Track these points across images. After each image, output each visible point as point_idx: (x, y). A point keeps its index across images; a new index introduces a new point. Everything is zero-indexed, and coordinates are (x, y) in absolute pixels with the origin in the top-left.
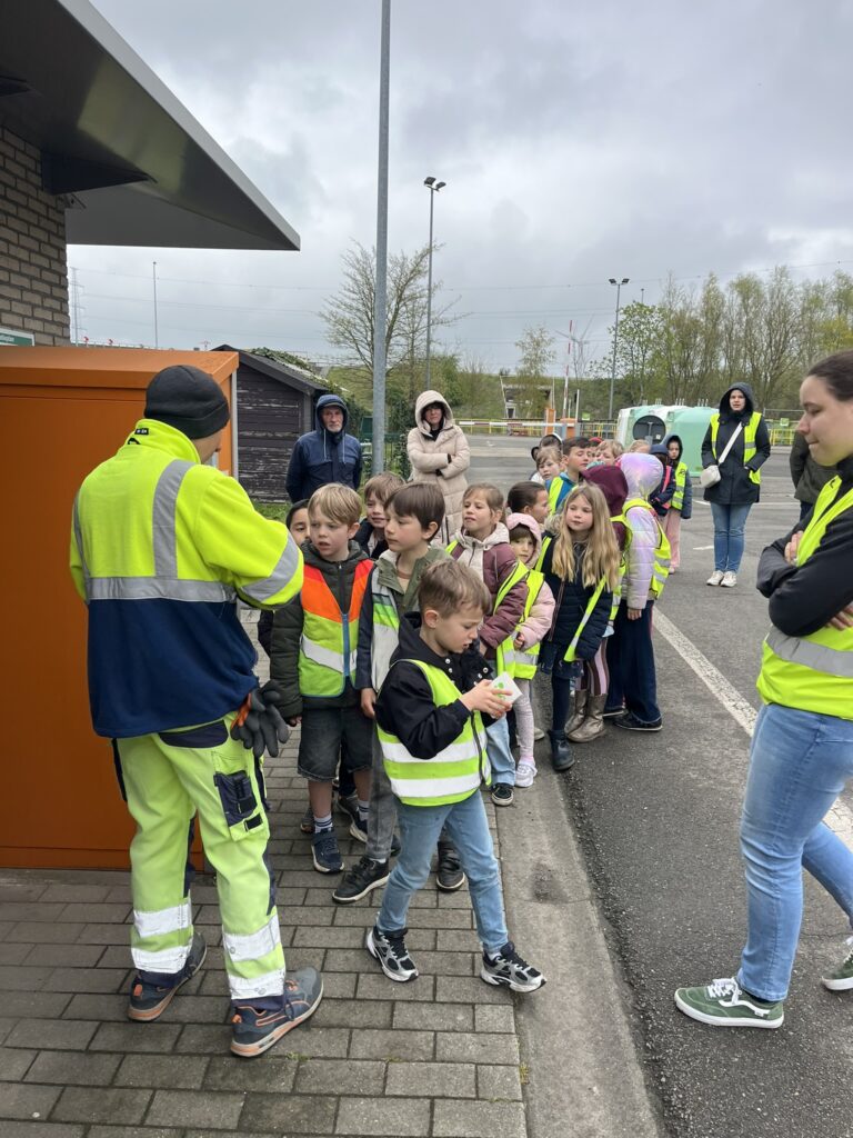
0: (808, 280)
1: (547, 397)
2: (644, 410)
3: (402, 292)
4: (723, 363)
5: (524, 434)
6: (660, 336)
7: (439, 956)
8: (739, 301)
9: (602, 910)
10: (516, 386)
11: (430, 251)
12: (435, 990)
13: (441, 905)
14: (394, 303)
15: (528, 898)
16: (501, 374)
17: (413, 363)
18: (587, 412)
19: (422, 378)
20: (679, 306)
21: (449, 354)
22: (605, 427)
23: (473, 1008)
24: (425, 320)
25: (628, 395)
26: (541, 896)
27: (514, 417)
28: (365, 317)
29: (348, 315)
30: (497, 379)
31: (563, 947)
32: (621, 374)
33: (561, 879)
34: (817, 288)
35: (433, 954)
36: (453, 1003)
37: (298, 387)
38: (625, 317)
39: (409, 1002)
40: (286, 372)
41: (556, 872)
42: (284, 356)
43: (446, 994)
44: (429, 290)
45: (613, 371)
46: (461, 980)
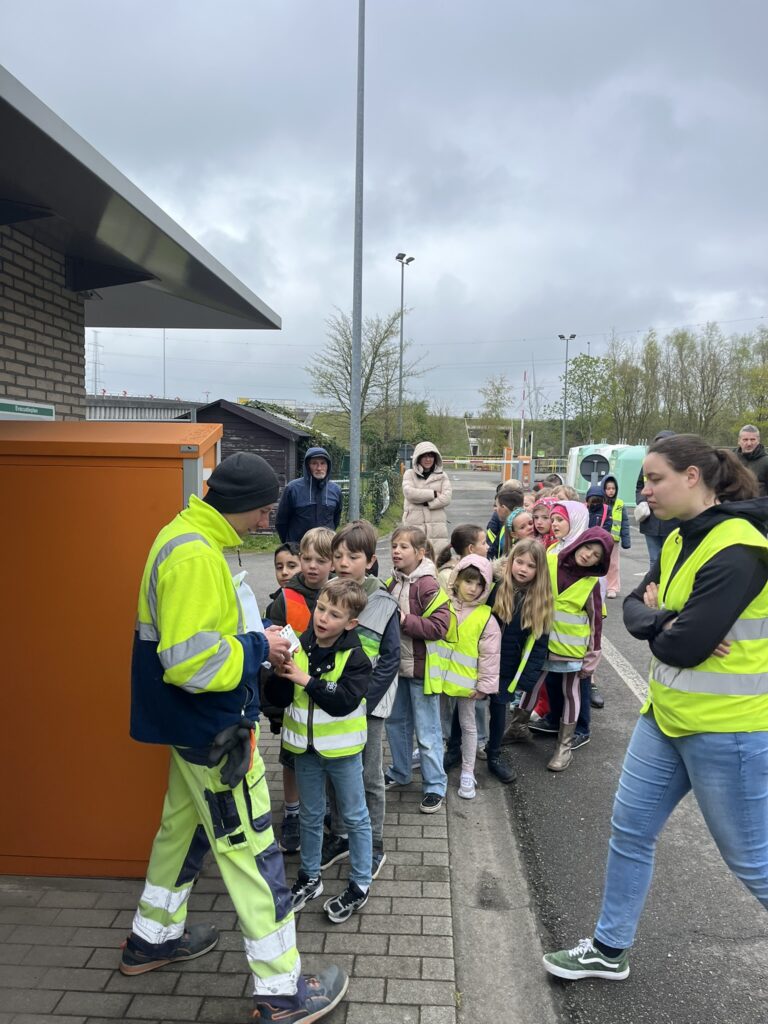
0: (735, 334)
1: (506, 437)
2: (591, 449)
3: (378, 349)
4: (662, 405)
5: (486, 469)
6: (606, 383)
7: (391, 960)
8: (675, 351)
9: (540, 916)
10: (479, 427)
11: (401, 314)
12: (385, 993)
13: (395, 911)
14: (370, 358)
15: (473, 905)
16: (466, 417)
17: (387, 409)
18: (543, 449)
19: (395, 422)
20: (621, 357)
21: (419, 401)
22: (558, 463)
23: (419, 1009)
24: (398, 373)
25: (578, 433)
26: (485, 903)
27: (478, 454)
28: (345, 371)
29: (330, 370)
30: (462, 421)
31: (504, 950)
32: (572, 415)
33: (504, 886)
34: (744, 341)
35: (385, 958)
36: (401, 1004)
37: (285, 435)
38: (573, 367)
39: (362, 1003)
40: (275, 422)
41: (499, 879)
42: (274, 408)
43: (395, 996)
44: (401, 347)
45: (565, 414)
46: (409, 982)
